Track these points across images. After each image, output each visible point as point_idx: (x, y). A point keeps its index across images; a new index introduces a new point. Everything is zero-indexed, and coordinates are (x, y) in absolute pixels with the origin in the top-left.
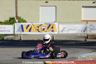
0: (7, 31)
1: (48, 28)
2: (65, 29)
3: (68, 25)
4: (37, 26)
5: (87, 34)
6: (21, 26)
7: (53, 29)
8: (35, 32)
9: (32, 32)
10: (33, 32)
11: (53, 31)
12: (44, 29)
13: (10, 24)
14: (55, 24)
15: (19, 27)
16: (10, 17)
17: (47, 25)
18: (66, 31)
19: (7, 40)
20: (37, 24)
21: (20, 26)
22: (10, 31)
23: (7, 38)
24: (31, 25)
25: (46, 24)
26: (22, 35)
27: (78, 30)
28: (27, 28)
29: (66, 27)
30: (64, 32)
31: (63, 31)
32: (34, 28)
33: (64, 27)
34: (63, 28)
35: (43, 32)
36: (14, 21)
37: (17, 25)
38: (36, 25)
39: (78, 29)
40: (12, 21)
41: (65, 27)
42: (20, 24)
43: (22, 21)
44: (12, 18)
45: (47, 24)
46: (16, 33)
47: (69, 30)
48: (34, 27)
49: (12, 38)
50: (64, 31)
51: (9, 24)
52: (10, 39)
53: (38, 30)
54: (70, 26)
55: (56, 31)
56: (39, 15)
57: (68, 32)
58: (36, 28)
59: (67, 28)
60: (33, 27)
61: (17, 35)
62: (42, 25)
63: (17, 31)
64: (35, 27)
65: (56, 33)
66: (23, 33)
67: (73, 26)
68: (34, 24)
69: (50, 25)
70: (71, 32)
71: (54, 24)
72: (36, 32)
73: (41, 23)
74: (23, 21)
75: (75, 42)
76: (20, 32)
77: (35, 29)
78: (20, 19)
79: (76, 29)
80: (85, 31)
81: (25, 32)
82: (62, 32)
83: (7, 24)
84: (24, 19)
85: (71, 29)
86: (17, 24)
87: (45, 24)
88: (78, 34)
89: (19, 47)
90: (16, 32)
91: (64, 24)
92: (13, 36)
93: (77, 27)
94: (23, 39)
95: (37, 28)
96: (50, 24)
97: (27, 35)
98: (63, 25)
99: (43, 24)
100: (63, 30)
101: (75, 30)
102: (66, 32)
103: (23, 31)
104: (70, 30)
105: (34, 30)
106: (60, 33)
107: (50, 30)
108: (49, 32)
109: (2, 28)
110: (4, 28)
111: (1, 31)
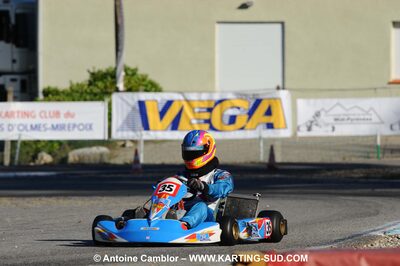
0: (81, 127)
1: (251, 113)
2: (324, 118)
3: (335, 101)
4: (206, 105)
6: (138, 108)
7: (271, 119)
9: (182, 130)
11: (270, 126)
12: (233, 119)
13: (92, 100)
14: (280, 99)
15: (130, 109)
16: (92, 71)
17: (246, 100)
18: (327, 125)
19: (81, 165)
20: (204, 96)
21: (134, 108)
22: (93, 127)
23: (79, 156)
24: (179, 101)
25: (241, 99)
26: (142, 143)
28: (162, 114)
29: (327, 108)
30: (317, 132)
31: (314, 128)
32: (194, 112)
33: (318, 109)
34: (313, 114)
35: (229, 131)
36: (108, 84)
37: (123, 103)
38: (200, 101)
39: (375, 119)
40: (100, 84)
41: (323, 109)
42: (134, 98)
43: (140, 85)
44: (99, 72)
45: (246, 95)
46: (116, 135)
47: (336, 120)
48: (193, 109)
49: (101, 155)
50: (317, 125)
51: (88, 97)
52: (92, 162)
53: (208, 121)
55: (282, 125)
56: (211, 62)
57: (333, 129)
58: (200, 112)
61: (124, 146)
62: (224, 103)
63: (121, 129)
64: (197, 110)
65: (284, 133)
66: (146, 135)
67: (356, 107)
68: (193, 97)
69: (258, 102)
70: (345, 130)
71: (275, 99)
73: (223, 92)
74: (146, 86)
75: (364, 171)
76: (134, 130)
77: (198, 119)
78: (135, 77)
81: (155, 130)
82: (309, 129)
83: (79, 100)
84: (152, 77)
85: (348, 119)
86: (122, 99)
87: (238, 98)
88: (376, 140)
89: (129, 195)
90: (118, 131)
91: (317, 97)
92: (104, 149)
93: (371, 109)
94: (144, 159)
95: (206, 116)
96: (261, 97)
97: (164, 145)
98: (312, 101)
99: (230, 96)
100: (312, 122)
101: (364, 120)
102: (327, 131)
103: (146, 127)
104: (343, 120)
105: (194, 122)
106: (300, 134)
107: (259, 124)
108: (255, 129)
109: (57, 114)
110: (68, 115)
111: (55, 128)
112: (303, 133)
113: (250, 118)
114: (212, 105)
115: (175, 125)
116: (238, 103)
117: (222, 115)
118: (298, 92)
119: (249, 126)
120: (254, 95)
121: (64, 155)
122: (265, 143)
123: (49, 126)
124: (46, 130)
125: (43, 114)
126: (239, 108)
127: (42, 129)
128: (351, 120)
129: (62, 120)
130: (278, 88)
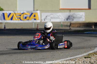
2: (48, 17)
5: (70, 22)
6: (2, 15)
8: (16, 20)
9: (13, 20)
10: (15, 20)
11: (35, 19)
12: (26, 18)
14: (37, 13)
18: (49, 19)
20: (19, 12)
24: (13, 13)
25: (28, 13)
27: (61, 19)
28: (8, 16)
29: (49, 15)
31: (46, 20)
32: (16, 16)
33: (47, 15)
34: (45, 16)
38: (18, 13)
41: (48, 15)
42: (1, 12)
45: (29, 12)
47: (51, 18)
48: (16, 15)
50: (46, 19)
53: (20, 18)
54: (53, 15)
55: (38, 19)
64: (17, 15)
65: (39, 21)
66: (5, 21)
68: (16, 12)
69: (32, 14)
71: (36, 13)
72: (18, 20)
73: (23, 11)
76: (1, 20)
77: (17, 18)
79: (59, 17)
80: (68, 20)
82: (45, 20)
85: (54, 18)
88: (61, 23)
95: (19, 17)
96: (32, 12)
99: (25, 12)
100: (45, 18)
104: (53, 18)
105: (16, 18)
106: (42, 21)
108: (31, 20)
112: (43, 21)
113: (30, 17)
114: (21, 14)
115: (12, 19)
116: (27, 14)
117: (23, 17)
118: (42, 11)
119: (30, 19)
122: (34, 23)
126: (27, 15)
128: (55, 18)
130: (37, 10)
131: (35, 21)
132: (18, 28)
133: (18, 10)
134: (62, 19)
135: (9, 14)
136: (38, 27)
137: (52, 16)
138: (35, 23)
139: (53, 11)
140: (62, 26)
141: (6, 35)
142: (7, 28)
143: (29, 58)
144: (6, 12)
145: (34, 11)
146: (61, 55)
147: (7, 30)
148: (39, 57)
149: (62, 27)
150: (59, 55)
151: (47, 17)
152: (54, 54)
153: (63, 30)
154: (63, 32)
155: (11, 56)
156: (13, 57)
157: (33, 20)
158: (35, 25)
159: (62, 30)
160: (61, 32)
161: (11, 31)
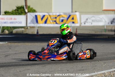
0: (18, 23)
2: (89, 20)
3: (92, 16)
6: (35, 17)
8: (51, 24)
9: (48, 24)
11: (73, 23)
12: (62, 21)
14: (76, 15)
15: (33, 17)
16: (17, 6)
17: (66, 15)
18: (90, 22)
20: (54, 14)
21: (34, 17)
22: (22, 23)
23: (16, 31)
24: (47, 15)
25: (65, 15)
26: (37, 27)
28: (42, 19)
30: (87, 24)
31: (86, 23)
34: (86, 19)
36: (22, 10)
38: (53, 15)
39: (104, 21)
41: (89, 18)
42: (34, 14)
44: (19, 7)
45: (66, 14)
47: (93, 21)
48: (51, 18)
50: (87, 22)
51: (17, 14)
52: (20, 33)
53: (55, 21)
55: (77, 22)
58: (53, 19)
59: (91, 19)
60: (49, 18)
61: (27, 28)
63: (30, 23)
64: (52, 18)
68: (51, 14)
69: (70, 16)
70: (95, 24)
71: (75, 15)
72: (54, 24)
73: (60, 13)
76: (34, 23)
77: (52, 21)
78: (29, 8)
80: (113, 23)
81: (40, 24)
82: (85, 24)
83: (15, 15)
85: (96, 21)
88: (104, 27)
92: (23, 29)
93: (103, 18)
95: (55, 20)
97: (41, 28)
99: (62, 14)
100: (85, 22)
101: (100, 21)
102: (90, 24)
104: (94, 21)
105: (51, 21)
108: (69, 23)
109: (11, 19)
110: (15, 19)
111: (11, 23)
112: (83, 25)
113: (67, 20)
114: (56, 16)
115: (46, 22)
116: (64, 16)
117: (59, 19)
118: (81, 13)
119: (67, 22)
120: (69, 14)
121: (11, 31)
122: (72, 28)
123: (9, 22)
124: (8, 23)
125: (7, 19)
126: (64, 17)
127: (7, 23)
129: (13, 21)
130: (76, 12)
131: (73, 25)
132: (53, 33)
133: (53, 11)
134: (106, 22)
135: (43, 16)
136: (76, 31)
137: (93, 18)
138: (74, 27)
139: (94, 12)
140: (106, 30)
141: (39, 42)
142: (40, 33)
143: (66, 69)
144: (40, 14)
145: (72, 12)
146: (104, 66)
147: (40, 36)
148: (78, 68)
149: (105, 32)
150: (102, 65)
151: (87, 19)
152: (96, 64)
153: (107, 36)
154: (107, 37)
155: (45, 67)
156: (47, 68)
157: (71, 23)
158: (73, 29)
159: (105, 36)
160: (105, 37)
161: (45, 37)
